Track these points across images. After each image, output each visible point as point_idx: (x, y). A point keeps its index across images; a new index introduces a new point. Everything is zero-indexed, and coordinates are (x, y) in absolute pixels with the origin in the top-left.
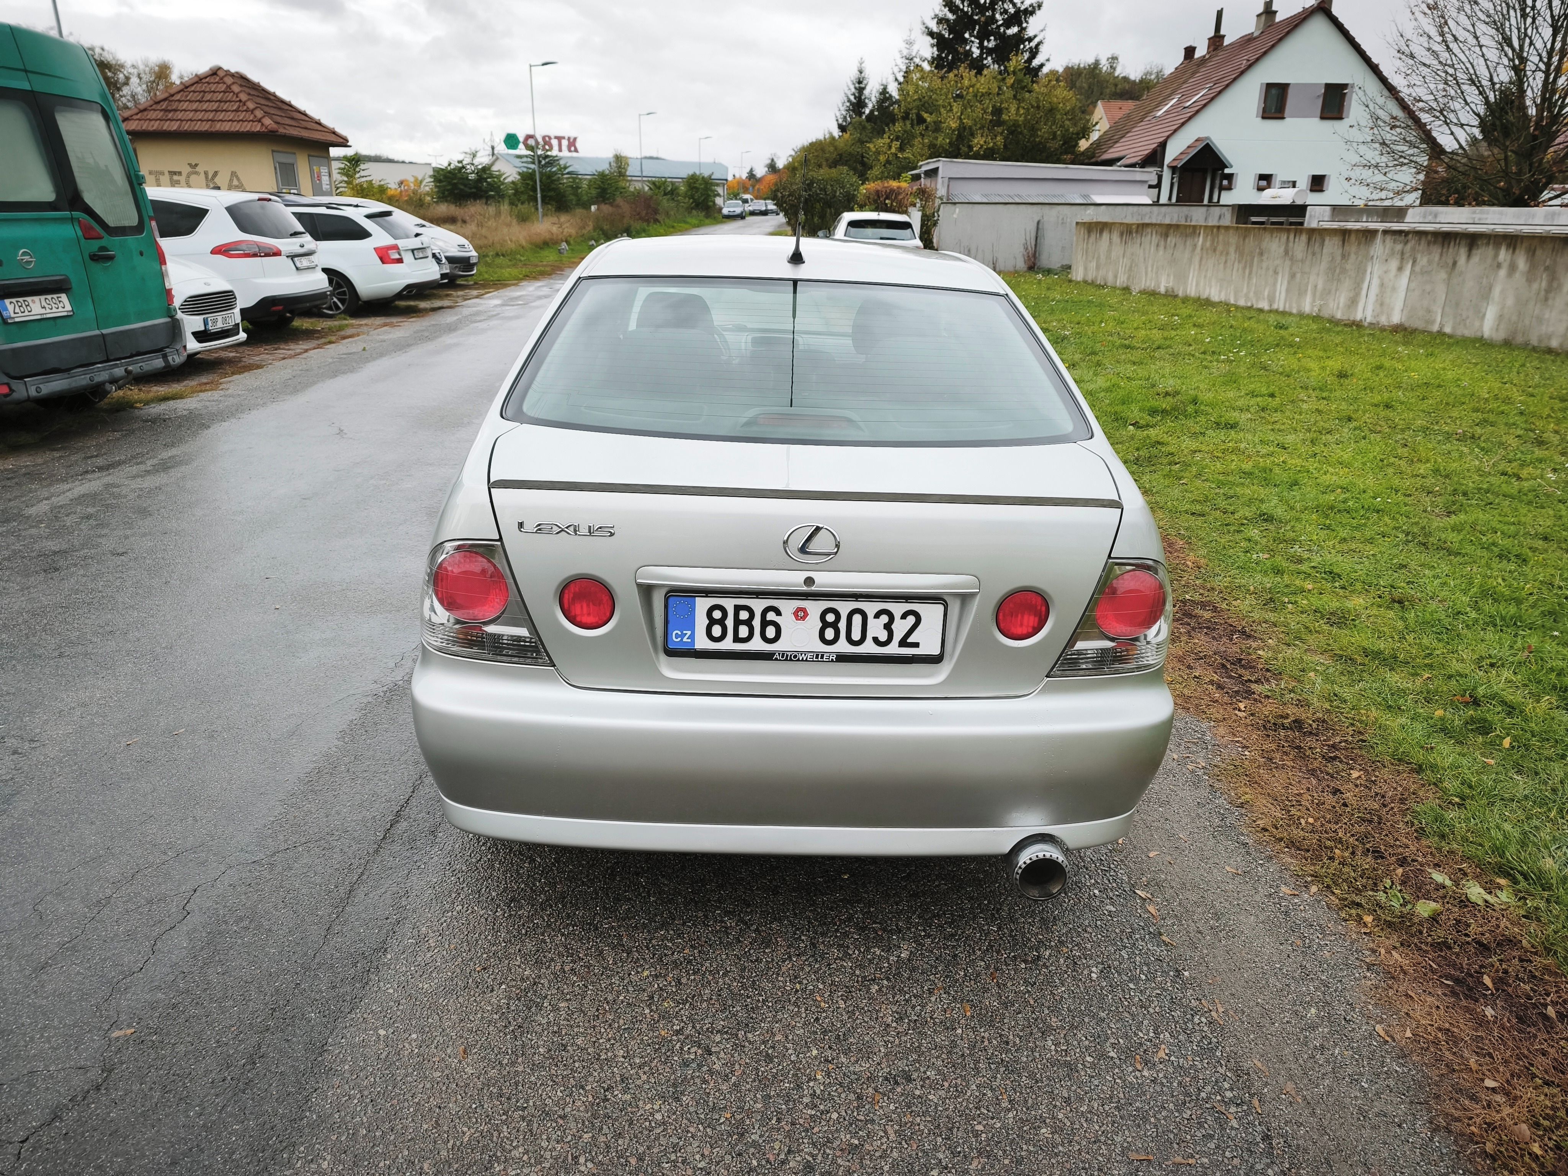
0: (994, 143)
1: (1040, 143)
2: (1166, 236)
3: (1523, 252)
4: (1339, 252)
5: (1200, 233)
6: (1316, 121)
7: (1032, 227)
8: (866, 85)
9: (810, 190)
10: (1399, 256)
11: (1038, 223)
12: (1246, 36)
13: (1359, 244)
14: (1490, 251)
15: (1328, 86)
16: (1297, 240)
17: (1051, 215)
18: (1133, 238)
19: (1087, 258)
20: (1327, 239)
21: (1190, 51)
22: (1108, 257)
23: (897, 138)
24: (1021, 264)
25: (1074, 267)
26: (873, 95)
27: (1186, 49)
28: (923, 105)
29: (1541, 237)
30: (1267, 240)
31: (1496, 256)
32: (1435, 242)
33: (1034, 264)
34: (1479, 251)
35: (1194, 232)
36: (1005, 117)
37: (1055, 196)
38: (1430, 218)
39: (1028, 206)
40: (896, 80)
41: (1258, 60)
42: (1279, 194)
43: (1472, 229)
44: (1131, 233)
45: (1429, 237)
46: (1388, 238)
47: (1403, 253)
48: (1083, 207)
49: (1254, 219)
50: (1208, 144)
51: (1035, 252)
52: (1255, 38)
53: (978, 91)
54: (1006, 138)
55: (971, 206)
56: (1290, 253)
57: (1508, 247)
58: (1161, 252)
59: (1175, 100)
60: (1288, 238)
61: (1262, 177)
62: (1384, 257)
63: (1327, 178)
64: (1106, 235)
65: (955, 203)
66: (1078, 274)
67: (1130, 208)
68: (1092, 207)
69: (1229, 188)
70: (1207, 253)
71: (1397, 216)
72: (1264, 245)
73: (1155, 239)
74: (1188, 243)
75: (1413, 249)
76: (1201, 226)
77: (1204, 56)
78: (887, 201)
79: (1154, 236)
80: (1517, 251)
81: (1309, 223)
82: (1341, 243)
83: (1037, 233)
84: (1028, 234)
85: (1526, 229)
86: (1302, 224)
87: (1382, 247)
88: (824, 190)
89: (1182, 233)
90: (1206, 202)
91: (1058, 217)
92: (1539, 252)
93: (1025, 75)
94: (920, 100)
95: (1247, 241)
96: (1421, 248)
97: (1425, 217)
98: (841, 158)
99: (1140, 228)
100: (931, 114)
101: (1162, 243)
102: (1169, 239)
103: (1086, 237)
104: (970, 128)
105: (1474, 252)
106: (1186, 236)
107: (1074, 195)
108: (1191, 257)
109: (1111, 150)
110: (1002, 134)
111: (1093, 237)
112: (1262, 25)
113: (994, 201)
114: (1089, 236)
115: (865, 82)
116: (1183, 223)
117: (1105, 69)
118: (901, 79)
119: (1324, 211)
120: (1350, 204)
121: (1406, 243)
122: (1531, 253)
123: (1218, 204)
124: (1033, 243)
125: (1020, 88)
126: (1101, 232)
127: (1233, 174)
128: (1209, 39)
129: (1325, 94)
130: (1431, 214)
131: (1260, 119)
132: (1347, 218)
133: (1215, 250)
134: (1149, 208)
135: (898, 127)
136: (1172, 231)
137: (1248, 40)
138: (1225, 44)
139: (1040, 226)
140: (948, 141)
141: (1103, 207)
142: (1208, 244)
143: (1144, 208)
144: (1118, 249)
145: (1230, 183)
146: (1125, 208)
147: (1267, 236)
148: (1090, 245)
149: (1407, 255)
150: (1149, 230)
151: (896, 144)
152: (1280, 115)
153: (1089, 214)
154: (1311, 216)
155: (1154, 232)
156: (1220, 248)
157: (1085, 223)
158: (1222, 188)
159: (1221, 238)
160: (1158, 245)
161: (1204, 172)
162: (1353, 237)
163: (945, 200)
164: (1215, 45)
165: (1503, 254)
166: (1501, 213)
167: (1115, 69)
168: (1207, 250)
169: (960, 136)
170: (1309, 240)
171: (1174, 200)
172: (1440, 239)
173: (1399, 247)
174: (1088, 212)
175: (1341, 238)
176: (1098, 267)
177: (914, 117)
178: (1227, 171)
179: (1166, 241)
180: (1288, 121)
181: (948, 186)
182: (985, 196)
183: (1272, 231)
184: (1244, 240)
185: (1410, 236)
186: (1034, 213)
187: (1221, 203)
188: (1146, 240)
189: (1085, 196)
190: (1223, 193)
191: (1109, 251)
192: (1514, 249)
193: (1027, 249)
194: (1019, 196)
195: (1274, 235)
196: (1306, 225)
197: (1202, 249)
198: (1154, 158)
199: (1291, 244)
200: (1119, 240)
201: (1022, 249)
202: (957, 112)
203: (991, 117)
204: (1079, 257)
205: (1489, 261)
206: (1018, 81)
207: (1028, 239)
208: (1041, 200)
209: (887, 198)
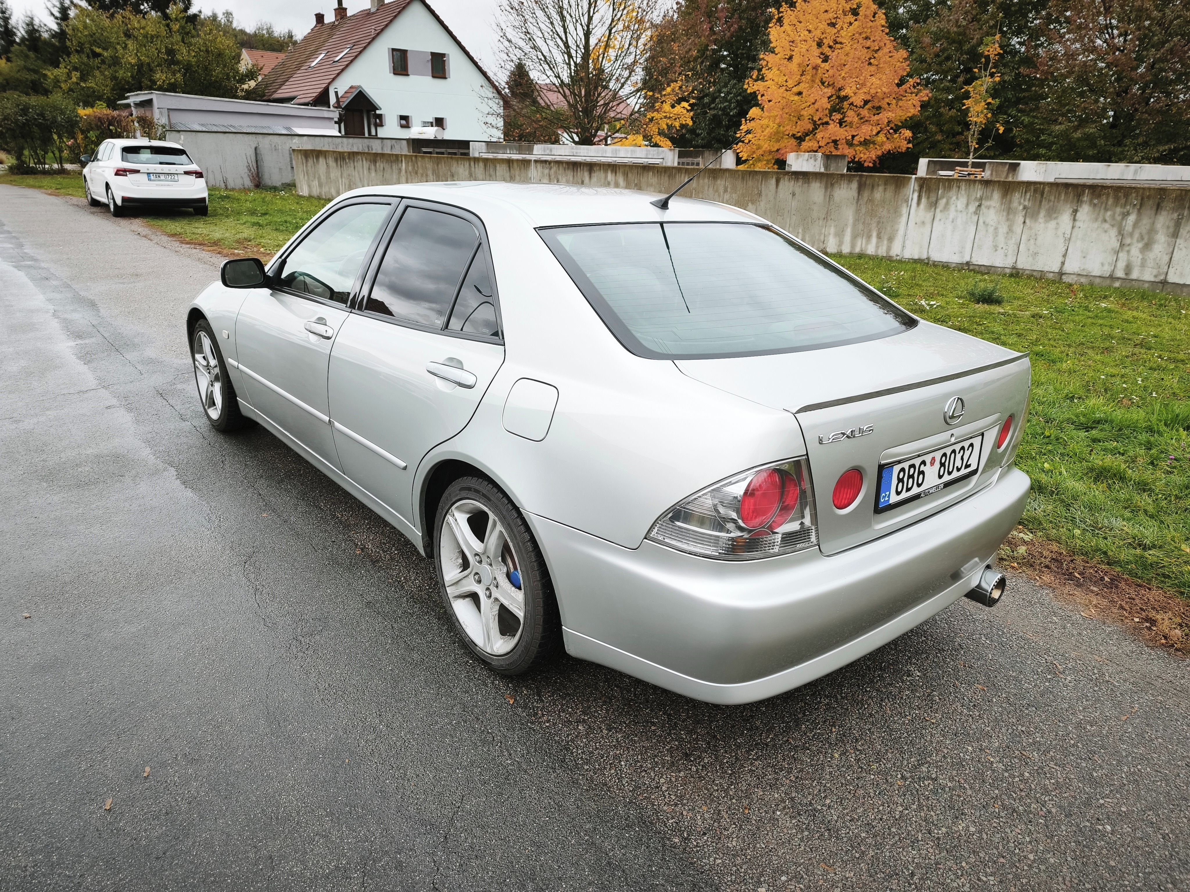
0: (175, 79)
1: (216, 81)
2: (375, 162)
3: (621, 175)
4: (508, 174)
5: (402, 160)
6: (430, 78)
7: (251, 152)
8: (10, 15)
9: (26, 115)
10: (548, 177)
11: (256, 149)
12: (365, 10)
13: (520, 169)
14: (602, 174)
15: (433, 54)
16: (476, 166)
17: (265, 143)
18: (346, 163)
19: (308, 178)
20: (498, 166)
21: (320, 18)
22: (328, 177)
23: (75, 69)
24: (248, 183)
25: (298, 185)
26: (20, 25)
27: (316, 15)
28: (95, 41)
29: (630, 166)
30: (455, 166)
31: (606, 177)
32: (568, 168)
33: (260, 183)
34: (596, 174)
35: (398, 160)
36: (179, 57)
37: (262, 127)
38: (548, 152)
39: (245, 135)
40: (52, 14)
41: (382, 30)
42: (424, 131)
43: (573, 159)
44: (344, 159)
45: (564, 165)
46: (538, 165)
47: (550, 176)
48: (289, 137)
49: (424, 150)
50: (360, 91)
51: (258, 173)
52: (373, 13)
53: (147, 33)
54: (184, 75)
55: (194, 133)
56: (473, 175)
57: (612, 171)
58: (373, 174)
59: (323, 55)
60: (470, 165)
61: (403, 118)
62: (538, 178)
63: (444, 120)
64: (322, 160)
65: (179, 131)
66: (304, 190)
67: (326, 138)
68: (297, 138)
69: (381, 125)
70: (411, 175)
71: (528, 150)
72: (453, 169)
73: (366, 164)
74: (394, 167)
75: (556, 173)
76: (402, 155)
77: (334, 22)
78: (111, 127)
79: (364, 162)
80: (618, 174)
81: (473, 154)
82: (508, 169)
83: (256, 158)
84: (249, 158)
85: (603, 160)
86: (468, 154)
87: (535, 171)
88: (42, 115)
89: (387, 160)
90: (367, 135)
91: (271, 145)
92: (630, 175)
93: (186, 23)
94: (92, 36)
95: (440, 166)
96: (560, 172)
97: (545, 151)
98: (8, 83)
99: (351, 155)
100: (107, 50)
101: (373, 167)
102: (378, 164)
103: (304, 161)
104: (149, 64)
105: (593, 175)
106: (391, 162)
107: (278, 127)
108: (399, 178)
109: (280, 91)
110: (179, 71)
111: (310, 162)
112: (376, 4)
113: (213, 130)
114: (307, 161)
115: (8, 12)
116: (366, 151)
117: (223, 21)
118: (58, 15)
119: (481, 146)
120: (489, 140)
121: (550, 169)
122: (626, 175)
123: (376, 137)
124: (255, 166)
125: (185, 34)
126: (317, 157)
127: (381, 115)
128: (335, 10)
129: (432, 59)
130: (548, 149)
131: (392, 74)
132: (498, 151)
133: (416, 173)
134: (340, 139)
135: (75, 59)
136: (378, 158)
137: (366, 15)
138: (348, 15)
139: (258, 152)
140: (129, 74)
141: (305, 138)
142: (410, 168)
143: (336, 139)
144: (335, 173)
145: (381, 120)
146: (322, 138)
147: (454, 164)
148: (309, 168)
149: (552, 177)
150: (360, 157)
151: (75, 76)
152: (405, 73)
153: (295, 143)
154: (473, 149)
155: (364, 159)
156: (420, 171)
157: (301, 150)
158: (376, 126)
159: (419, 164)
160: (369, 169)
161: (361, 112)
162: (515, 165)
163: (168, 128)
164: (341, 15)
165: (610, 176)
166: (588, 149)
167: (231, 22)
168: (410, 173)
169: (139, 71)
170: (485, 166)
171: (343, 133)
172: (571, 167)
173: (546, 171)
174: (294, 141)
175: (507, 165)
176: (320, 185)
177: (88, 51)
178: (378, 112)
179: (375, 166)
180: (411, 77)
181: (169, 116)
182: (202, 125)
183: (457, 160)
184: (438, 165)
185: (552, 164)
186: (252, 141)
187: (379, 136)
188: (359, 164)
189: (288, 129)
190: (379, 129)
191: (328, 173)
192: (616, 173)
193: (250, 170)
194: (234, 127)
195: (460, 163)
196: (471, 155)
197: (406, 172)
198: (322, 99)
199: (473, 169)
200: (334, 164)
201: (246, 170)
202: (133, 50)
203: (166, 57)
204: (302, 177)
205: (603, 180)
206: (182, 27)
207: (250, 162)
208: (253, 130)
209: (110, 125)
